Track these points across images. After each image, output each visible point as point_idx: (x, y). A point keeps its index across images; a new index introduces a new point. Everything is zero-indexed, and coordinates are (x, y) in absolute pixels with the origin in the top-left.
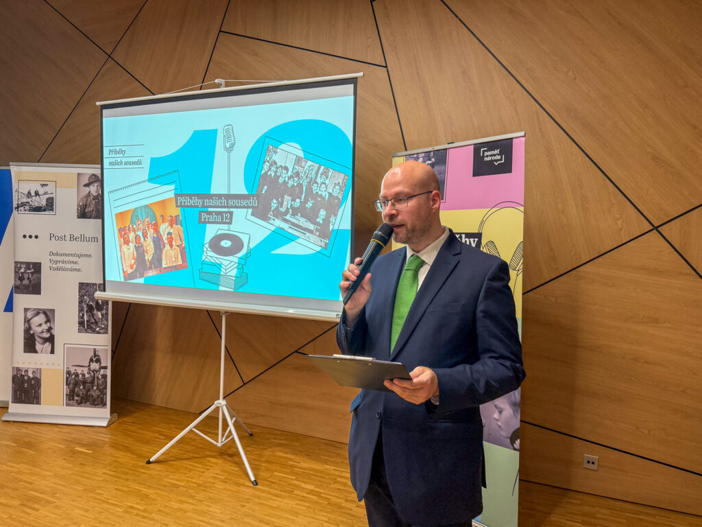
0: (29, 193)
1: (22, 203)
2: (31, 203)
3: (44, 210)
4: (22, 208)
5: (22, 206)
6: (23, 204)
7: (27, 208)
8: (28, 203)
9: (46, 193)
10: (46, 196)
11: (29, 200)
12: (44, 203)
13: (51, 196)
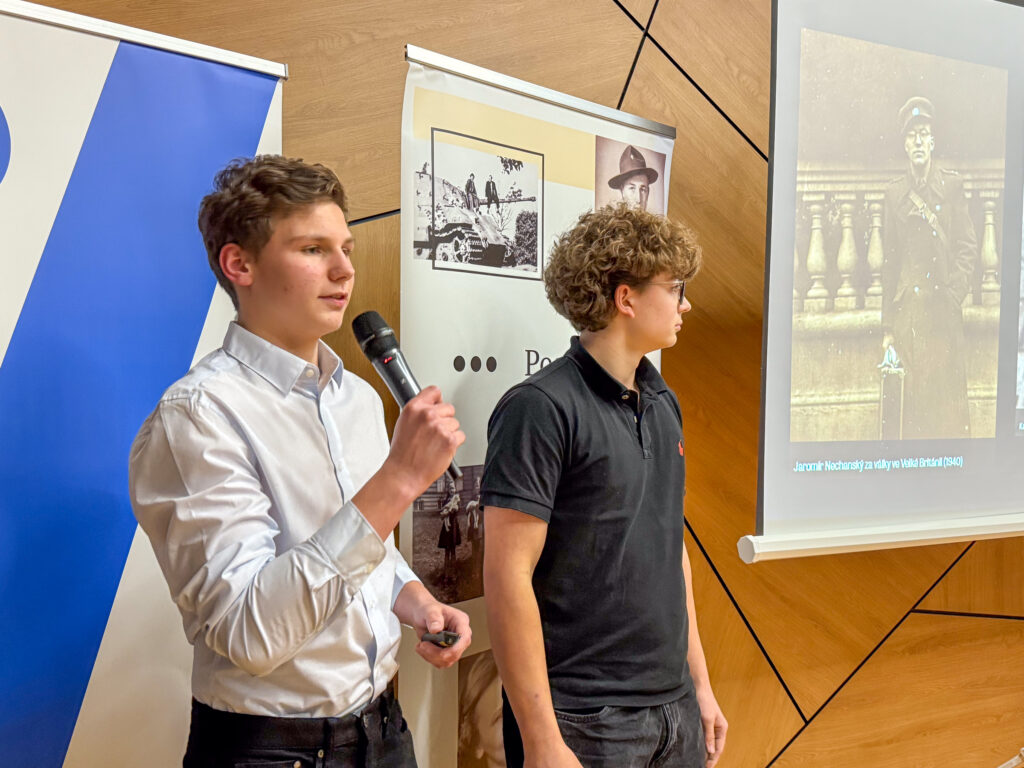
0: (470, 186)
1: (449, 227)
2: (476, 228)
3: (512, 262)
4: (448, 248)
5: (448, 239)
6: (453, 232)
7: (465, 246)
8: (468, 226)
9: (516, 196)
10: (517, 209)
11: (471, 217)
12: (511, 233)
13: (528, 207)
